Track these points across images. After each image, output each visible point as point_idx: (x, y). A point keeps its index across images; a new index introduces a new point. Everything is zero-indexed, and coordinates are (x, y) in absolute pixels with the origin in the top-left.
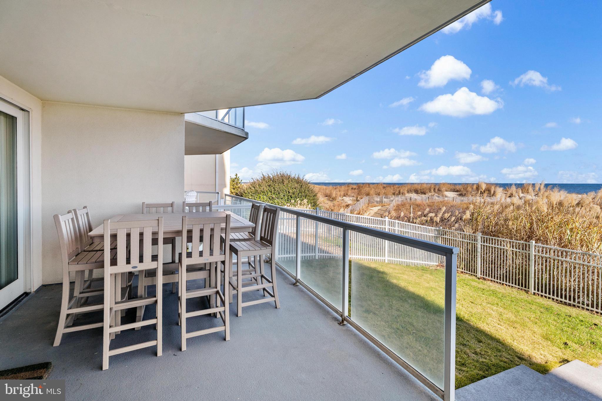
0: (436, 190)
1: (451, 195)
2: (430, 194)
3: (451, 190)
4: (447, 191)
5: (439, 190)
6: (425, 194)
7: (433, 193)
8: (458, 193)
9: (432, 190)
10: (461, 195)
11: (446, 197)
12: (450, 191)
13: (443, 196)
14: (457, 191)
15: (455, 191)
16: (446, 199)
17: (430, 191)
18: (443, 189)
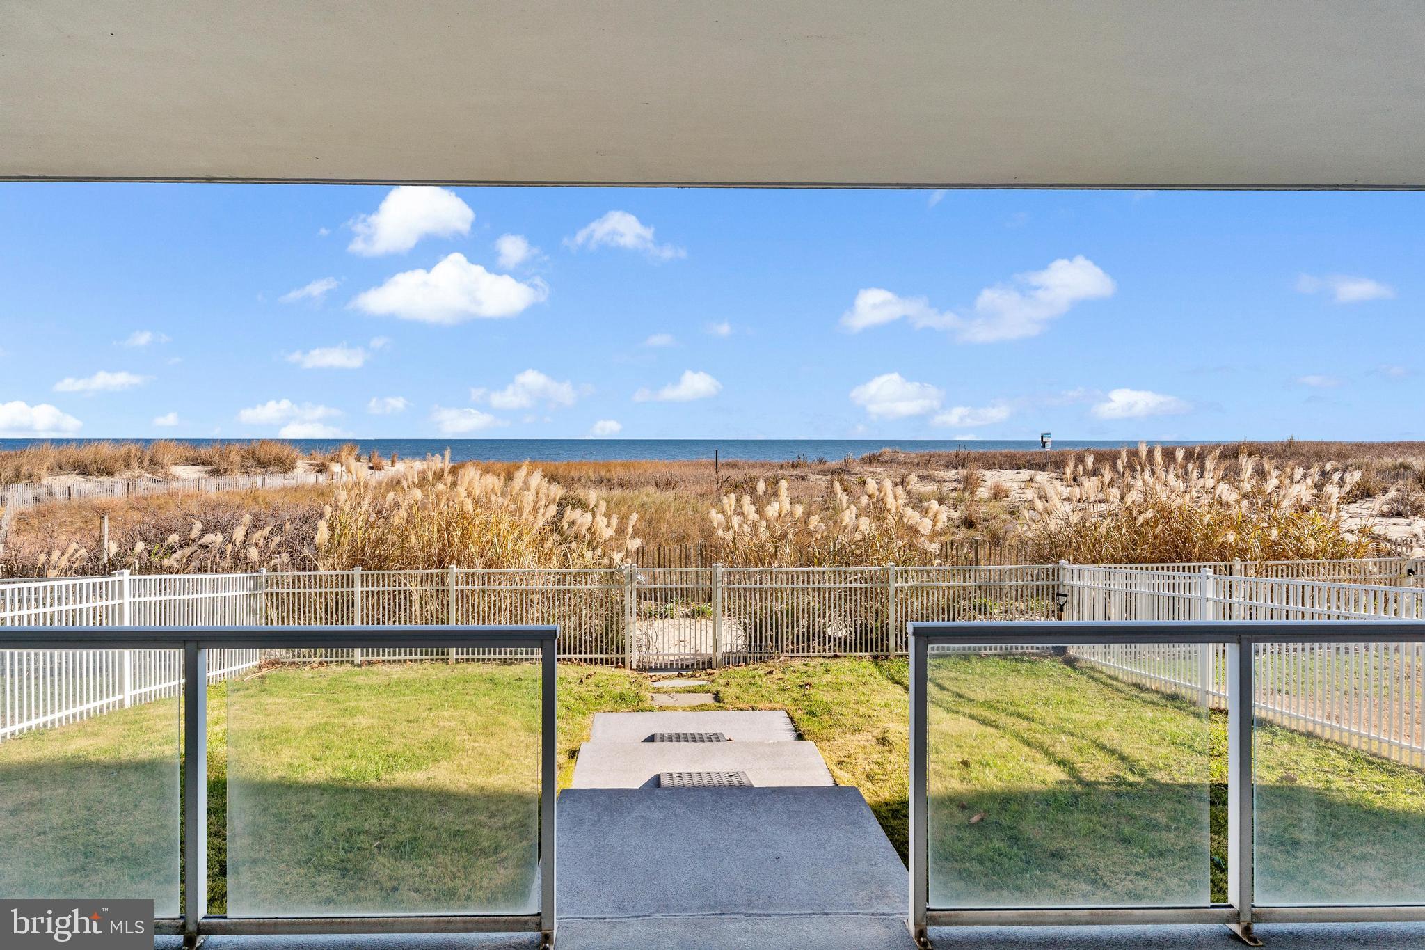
0: (146, 463)
1: (188, 473)
2: (128, 474)
3: (186, 460)
4: (176, 464)
5: (153, 462)
6: (110, 473)
7: (137, 472)
8: (209, 468)
9: (134, 463)
10: (216, 472)
11: (176, 479)
12: (183, 464)
13: (166, 476)
14: (204, 464)
15: (198, 464)
16: (175, 485)
17: (127, 467)
18: (167, 459)
